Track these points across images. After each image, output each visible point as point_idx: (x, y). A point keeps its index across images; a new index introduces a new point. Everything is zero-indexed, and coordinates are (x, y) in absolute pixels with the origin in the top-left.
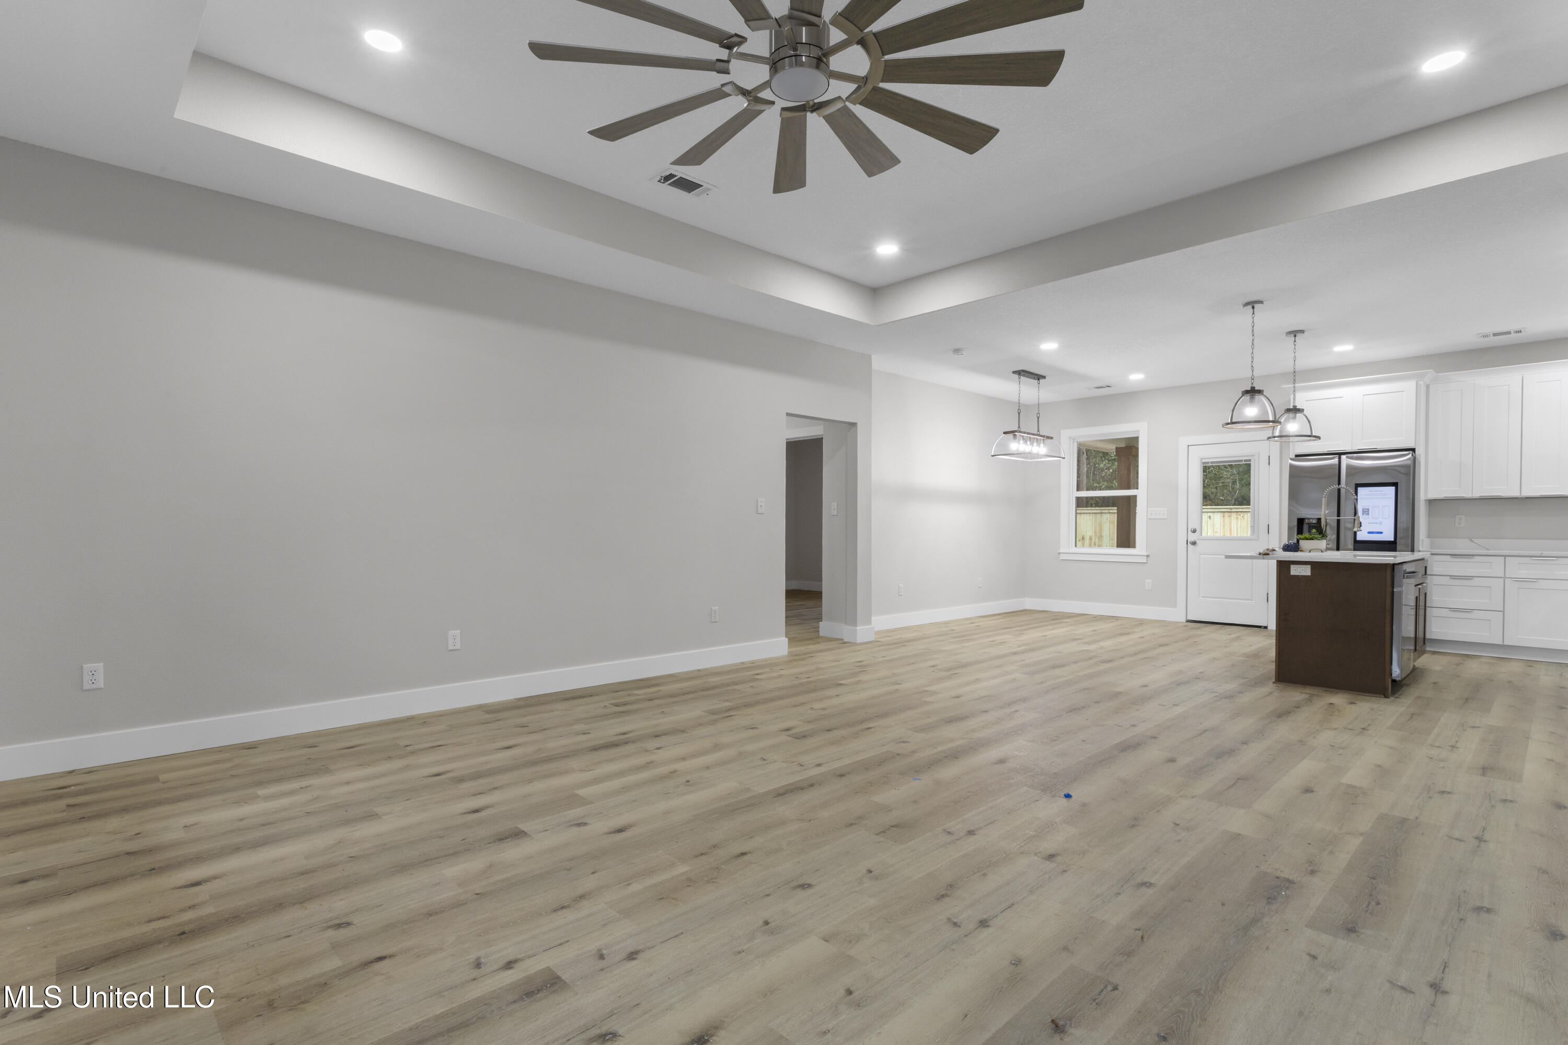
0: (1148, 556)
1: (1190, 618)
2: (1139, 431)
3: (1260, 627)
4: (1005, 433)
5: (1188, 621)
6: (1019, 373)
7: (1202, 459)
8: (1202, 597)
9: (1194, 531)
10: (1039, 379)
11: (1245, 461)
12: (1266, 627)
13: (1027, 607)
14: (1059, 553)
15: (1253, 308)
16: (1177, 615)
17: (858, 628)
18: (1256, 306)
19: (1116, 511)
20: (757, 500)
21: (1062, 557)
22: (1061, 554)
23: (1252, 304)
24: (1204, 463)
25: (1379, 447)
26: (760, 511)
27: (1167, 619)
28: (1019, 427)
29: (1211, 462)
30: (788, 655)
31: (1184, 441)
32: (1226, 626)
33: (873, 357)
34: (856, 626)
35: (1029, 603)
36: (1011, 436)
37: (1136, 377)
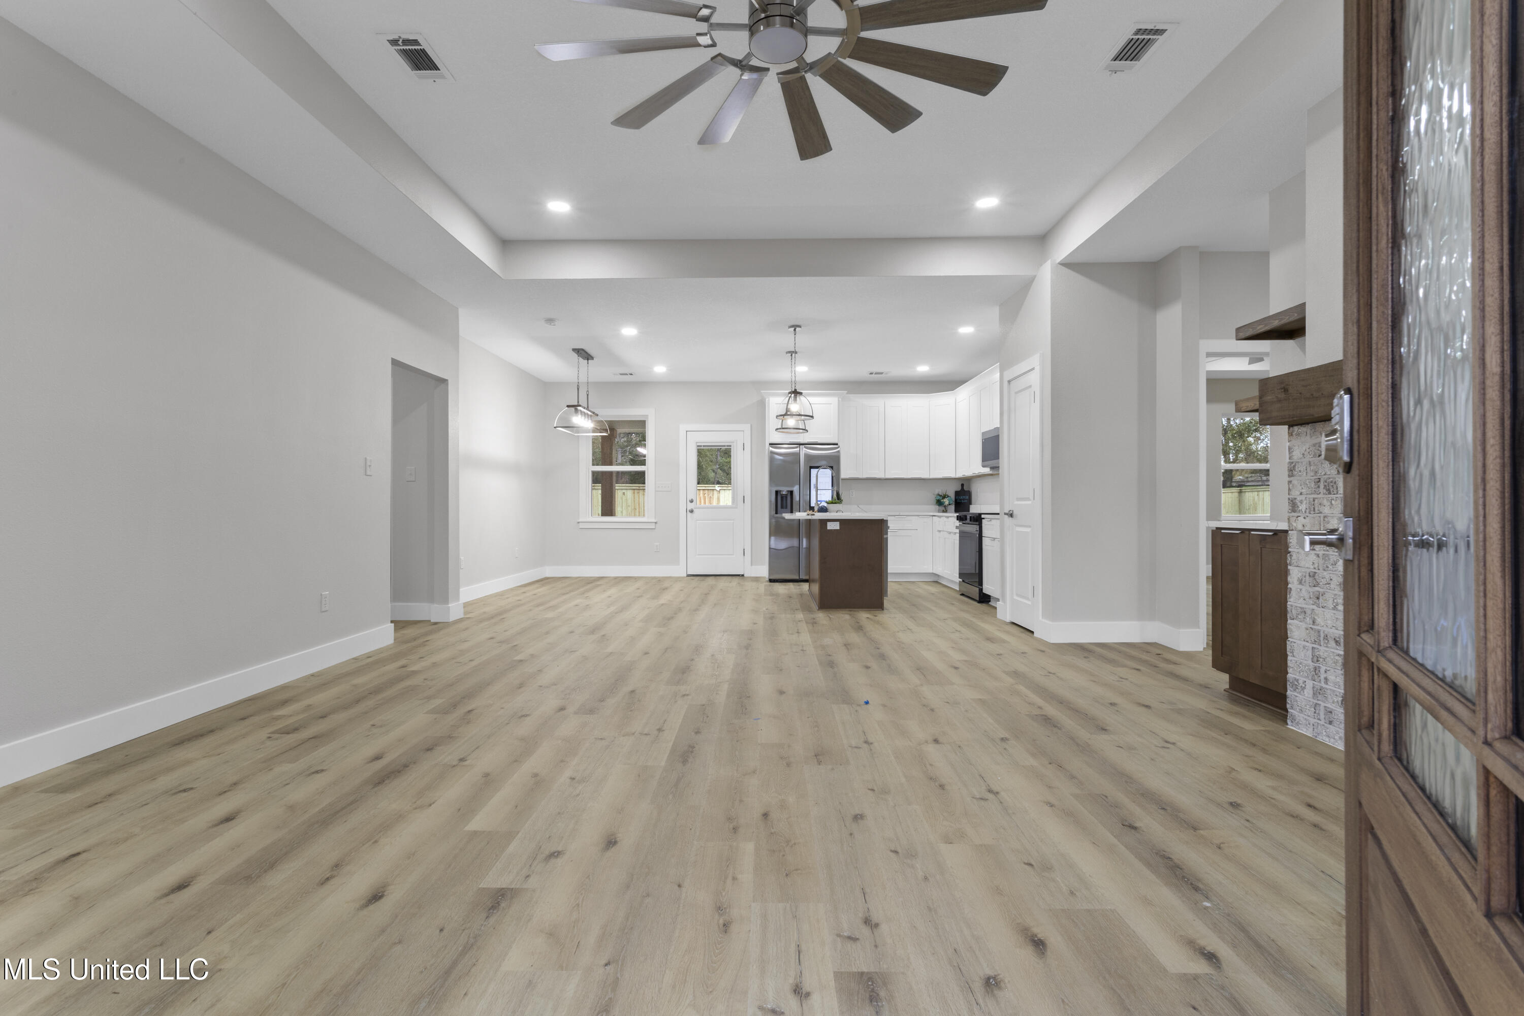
0: (656, 523)
1: (689, 573)
2: (647, 416)
3: (739, 575)
4: (568, 406)
5: (688, 576)
6: (578, 352)
7: (697, 443)
8: (699, 555)
9: (692, 501)
10: (588, 360)
11: (728, 446)
12: (743, 575)
13: (548, 575)
14: (579, 523)
15: (795, 330)
16: (679, 571)
17: (450, 605)
18: (798, 329)
19: (600, 488)
20: (366, 458)
21: (581, 526)
22: (580, 524)
23: (795, 327)
24: (698, 446)
25: (820, 441)
26: (368, 473)
27: (673, 575)
28: (578, 402)
29: (704, 446)
30: (395, 643)
31: (683, 428)
32: (718, 577)
33: (462, 312)
34: (448, 604)
35: (550, 571)
36: (573, 409)
37: (660, 370)
